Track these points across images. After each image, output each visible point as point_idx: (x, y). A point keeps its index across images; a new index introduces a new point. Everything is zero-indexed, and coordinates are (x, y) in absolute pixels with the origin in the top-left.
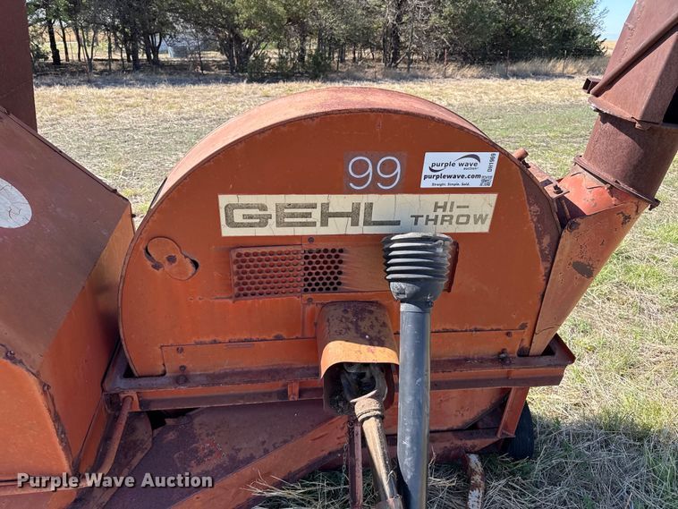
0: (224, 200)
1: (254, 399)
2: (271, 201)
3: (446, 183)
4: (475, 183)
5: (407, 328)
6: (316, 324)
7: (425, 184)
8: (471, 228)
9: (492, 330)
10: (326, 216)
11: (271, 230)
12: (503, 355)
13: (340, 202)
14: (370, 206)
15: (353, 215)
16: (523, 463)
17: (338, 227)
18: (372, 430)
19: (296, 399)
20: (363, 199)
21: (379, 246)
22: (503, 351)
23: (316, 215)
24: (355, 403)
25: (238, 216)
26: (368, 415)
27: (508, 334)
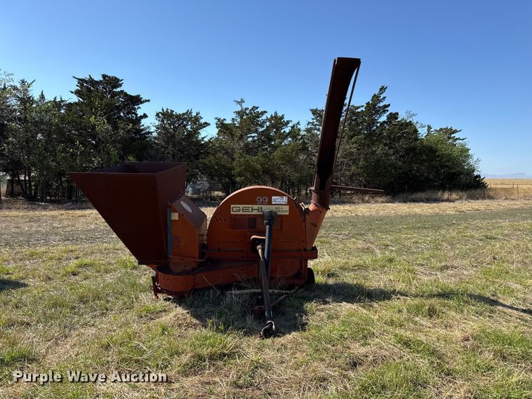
0: (232, 206)
2: (241, 206)
3: (277, 203)
4: (284, 203)
5: (267, 234)
7: (273, 203)
8: (284, 213)
9: (295, 242)
10: (252, 210)
11: (241, 213)
13: (255, 207)
14: (262, 208)
15: (258, 210)
17: (255, 212)
18: (260, 251)
20: (260, 206)
21: (262, 216)
23: (250, 209)
24: (257, 246)
25: (234, 209)
27: (299, 244)
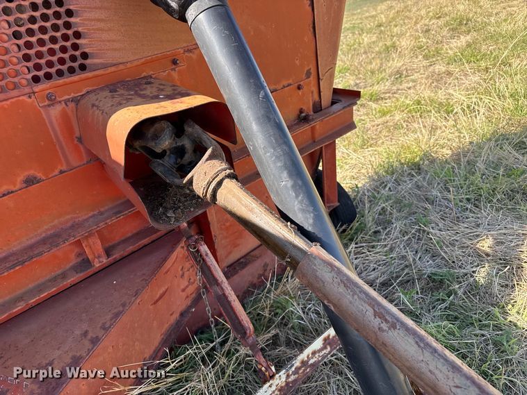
1: (41, 291)
6: (80, 139)
9: (284, 87)
12: (303, 115)
16: (355, 224)
19: (105, 261)
22: (301, 111)
24: (191, 181)
26: (218, 179)
27: (299, 88)
